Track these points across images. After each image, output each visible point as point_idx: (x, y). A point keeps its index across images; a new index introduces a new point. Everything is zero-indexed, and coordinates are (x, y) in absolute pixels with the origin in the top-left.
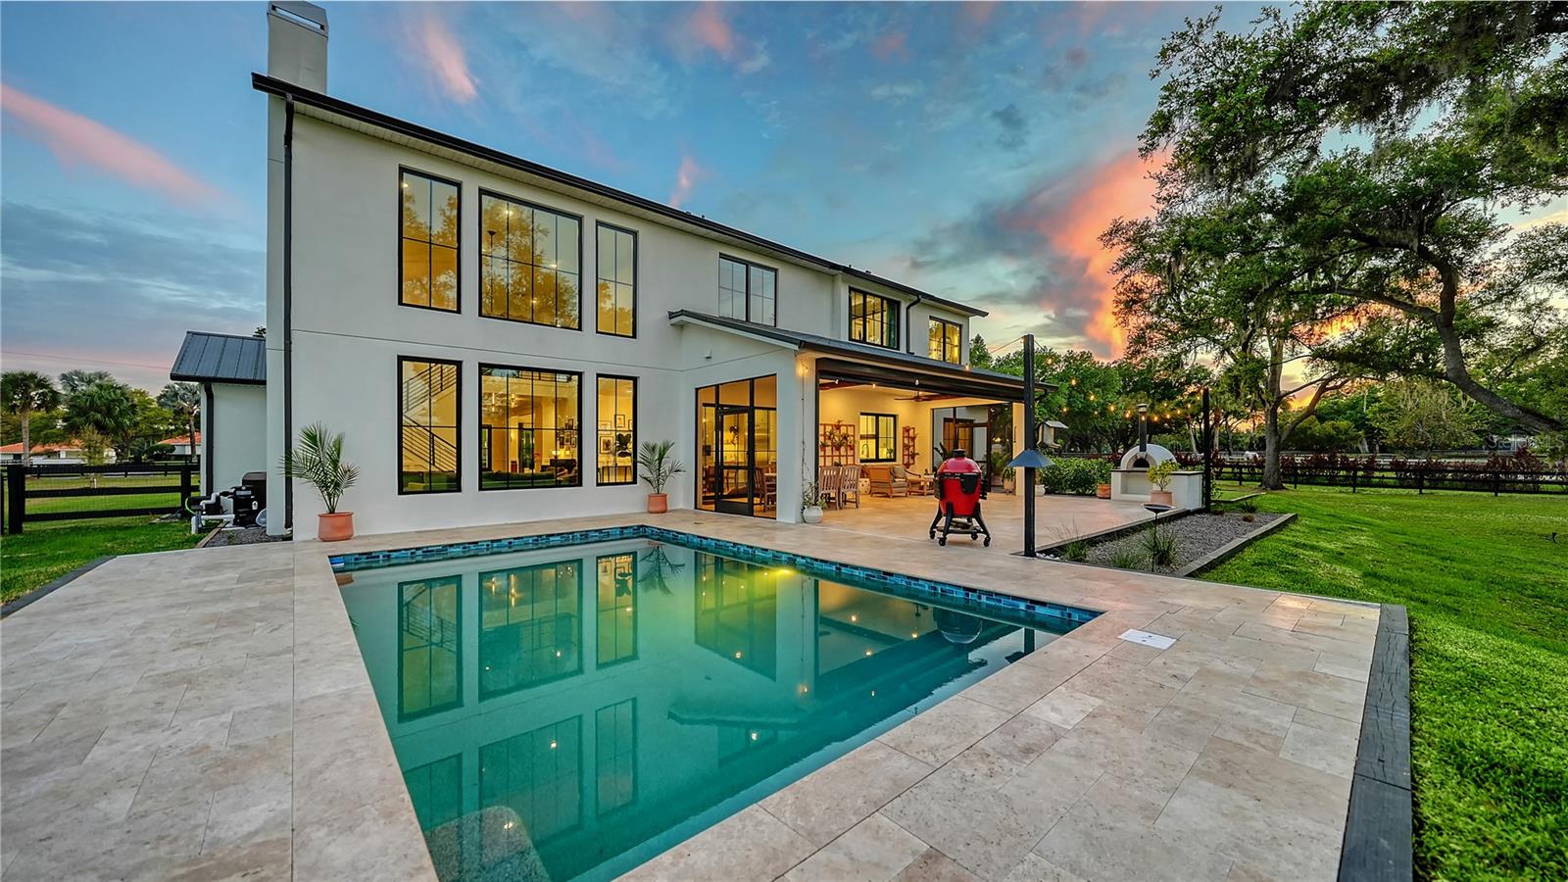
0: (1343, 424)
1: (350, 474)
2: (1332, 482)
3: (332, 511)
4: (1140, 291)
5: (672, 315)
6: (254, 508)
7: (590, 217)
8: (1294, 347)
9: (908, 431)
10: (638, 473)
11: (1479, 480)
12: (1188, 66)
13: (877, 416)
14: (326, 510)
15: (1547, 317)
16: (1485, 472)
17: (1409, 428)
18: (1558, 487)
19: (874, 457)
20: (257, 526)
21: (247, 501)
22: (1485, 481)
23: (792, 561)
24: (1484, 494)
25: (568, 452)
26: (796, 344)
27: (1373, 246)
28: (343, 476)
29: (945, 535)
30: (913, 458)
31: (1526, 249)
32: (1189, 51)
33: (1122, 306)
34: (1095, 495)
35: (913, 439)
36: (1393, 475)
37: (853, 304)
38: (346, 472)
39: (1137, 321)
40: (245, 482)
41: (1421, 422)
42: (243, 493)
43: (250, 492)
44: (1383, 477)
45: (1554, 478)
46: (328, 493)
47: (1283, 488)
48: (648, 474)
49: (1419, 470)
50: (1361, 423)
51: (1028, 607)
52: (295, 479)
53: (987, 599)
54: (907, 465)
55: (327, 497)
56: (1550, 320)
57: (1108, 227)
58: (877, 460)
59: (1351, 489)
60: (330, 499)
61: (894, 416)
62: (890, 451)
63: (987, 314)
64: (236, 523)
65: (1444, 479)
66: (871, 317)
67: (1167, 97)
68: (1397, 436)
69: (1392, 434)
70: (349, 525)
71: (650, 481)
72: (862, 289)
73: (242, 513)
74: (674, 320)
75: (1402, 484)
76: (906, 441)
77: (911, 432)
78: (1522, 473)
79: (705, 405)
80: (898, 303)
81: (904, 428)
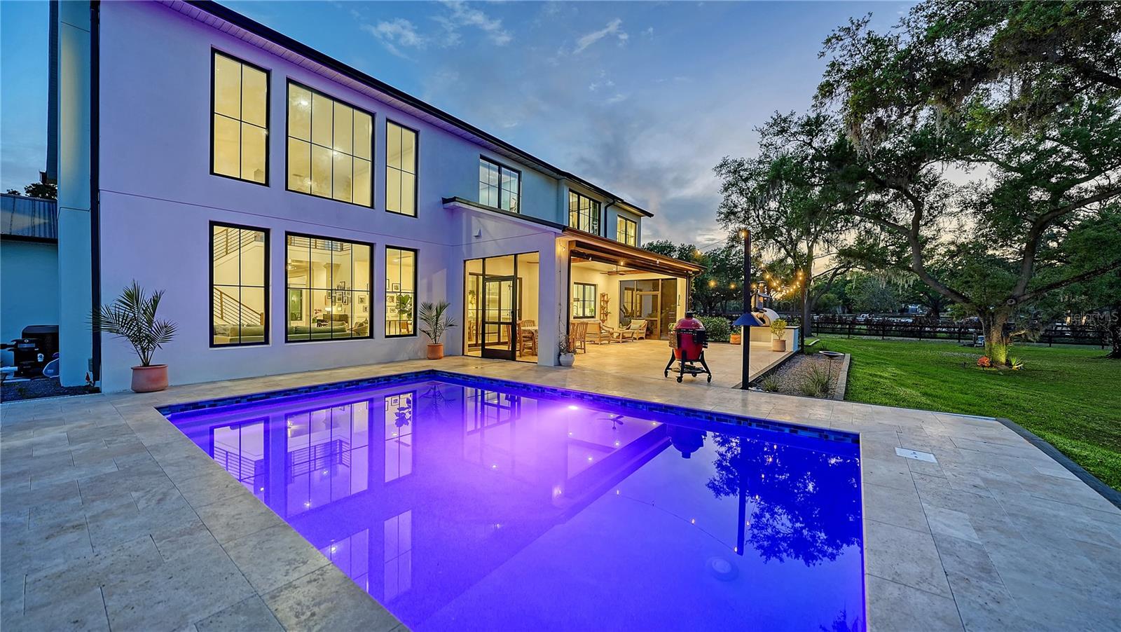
0: (831, 296)
1: (167, 330)
2: (834, 332)
3: (146, 364)
4: (736, 206)
5: (445, 201)
6: (40, 360)
7: (381, 114)
8: (829, 247)
9: (604, 296)
10: (418, 326)
11: (908, 331)
12: (845, 52)
13: (584, 285)
14: (139, 363)
15: (964, 236)
16: (911, 326)
17: (868, 299)
18: (944, 335)
19: (582, 315)
20: (45, 377)
21: (31, 354)
22: (912, 331)
23: (580, 397)
24: (914, 339)
25: (340, 309)
26: (560, 229)
27: (880, 187)
28: (159, 332)
29: (681, 375)
30: (606, 316)
31: (939, 196)
32: (848, 41)
33: (723, 216)
34: (729, 342)
35: (607, 302)
36: (865, 327)
37: (571, 201)
38: (162, 328)
39: (733, 226)
40: (25, 335)
41: (874, 296)
42: (26, 346)
43: (34, 345)
44: (860, 329)
45: (944, 330)
46: (142, 347)
47: (812, 336)
48: (428, 329)
49: (878, 324)
50: (842, 295)
51: (791, 431)
52: (104, 334)
53: (757, 426)
54: (603, 321)
55: (140, 351)
56: (965, 238)
57: (720, 162)
58: (584, 317)
59: (847, 336)
60: (144, 353)
61: (594, 285)
62: (591, 311)
63: (653, 215)
64: (17, 374)
65: (891, 330)
66: (583, 211)
67: (830, 72)
68: (862, 304)
69: (859, 303)
70: (162, 377)
71: (428, 334)
72: (578, 191)
73: (25, 365)
74: (448, 205)
75: (870, 333)
76: (602, 304)
77: (606, 297)
78: (928, 327)
79: (470, 274)
80: (600, 203)
81: (601, 294)
